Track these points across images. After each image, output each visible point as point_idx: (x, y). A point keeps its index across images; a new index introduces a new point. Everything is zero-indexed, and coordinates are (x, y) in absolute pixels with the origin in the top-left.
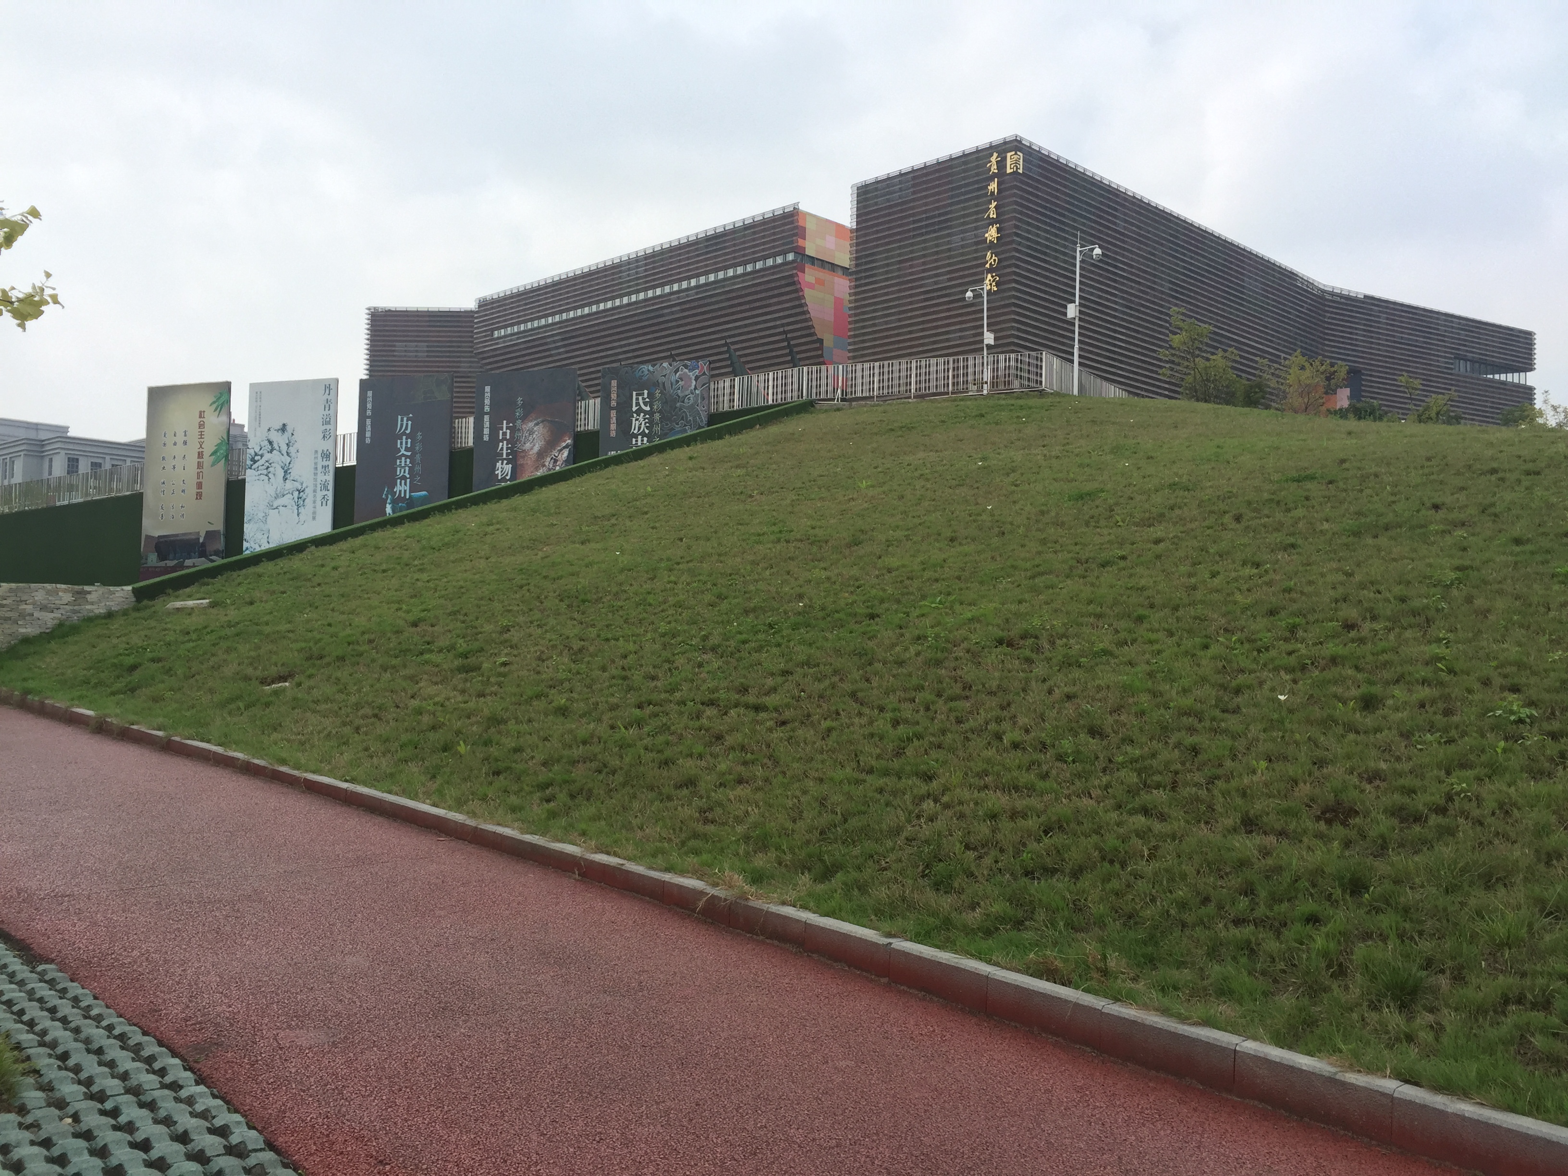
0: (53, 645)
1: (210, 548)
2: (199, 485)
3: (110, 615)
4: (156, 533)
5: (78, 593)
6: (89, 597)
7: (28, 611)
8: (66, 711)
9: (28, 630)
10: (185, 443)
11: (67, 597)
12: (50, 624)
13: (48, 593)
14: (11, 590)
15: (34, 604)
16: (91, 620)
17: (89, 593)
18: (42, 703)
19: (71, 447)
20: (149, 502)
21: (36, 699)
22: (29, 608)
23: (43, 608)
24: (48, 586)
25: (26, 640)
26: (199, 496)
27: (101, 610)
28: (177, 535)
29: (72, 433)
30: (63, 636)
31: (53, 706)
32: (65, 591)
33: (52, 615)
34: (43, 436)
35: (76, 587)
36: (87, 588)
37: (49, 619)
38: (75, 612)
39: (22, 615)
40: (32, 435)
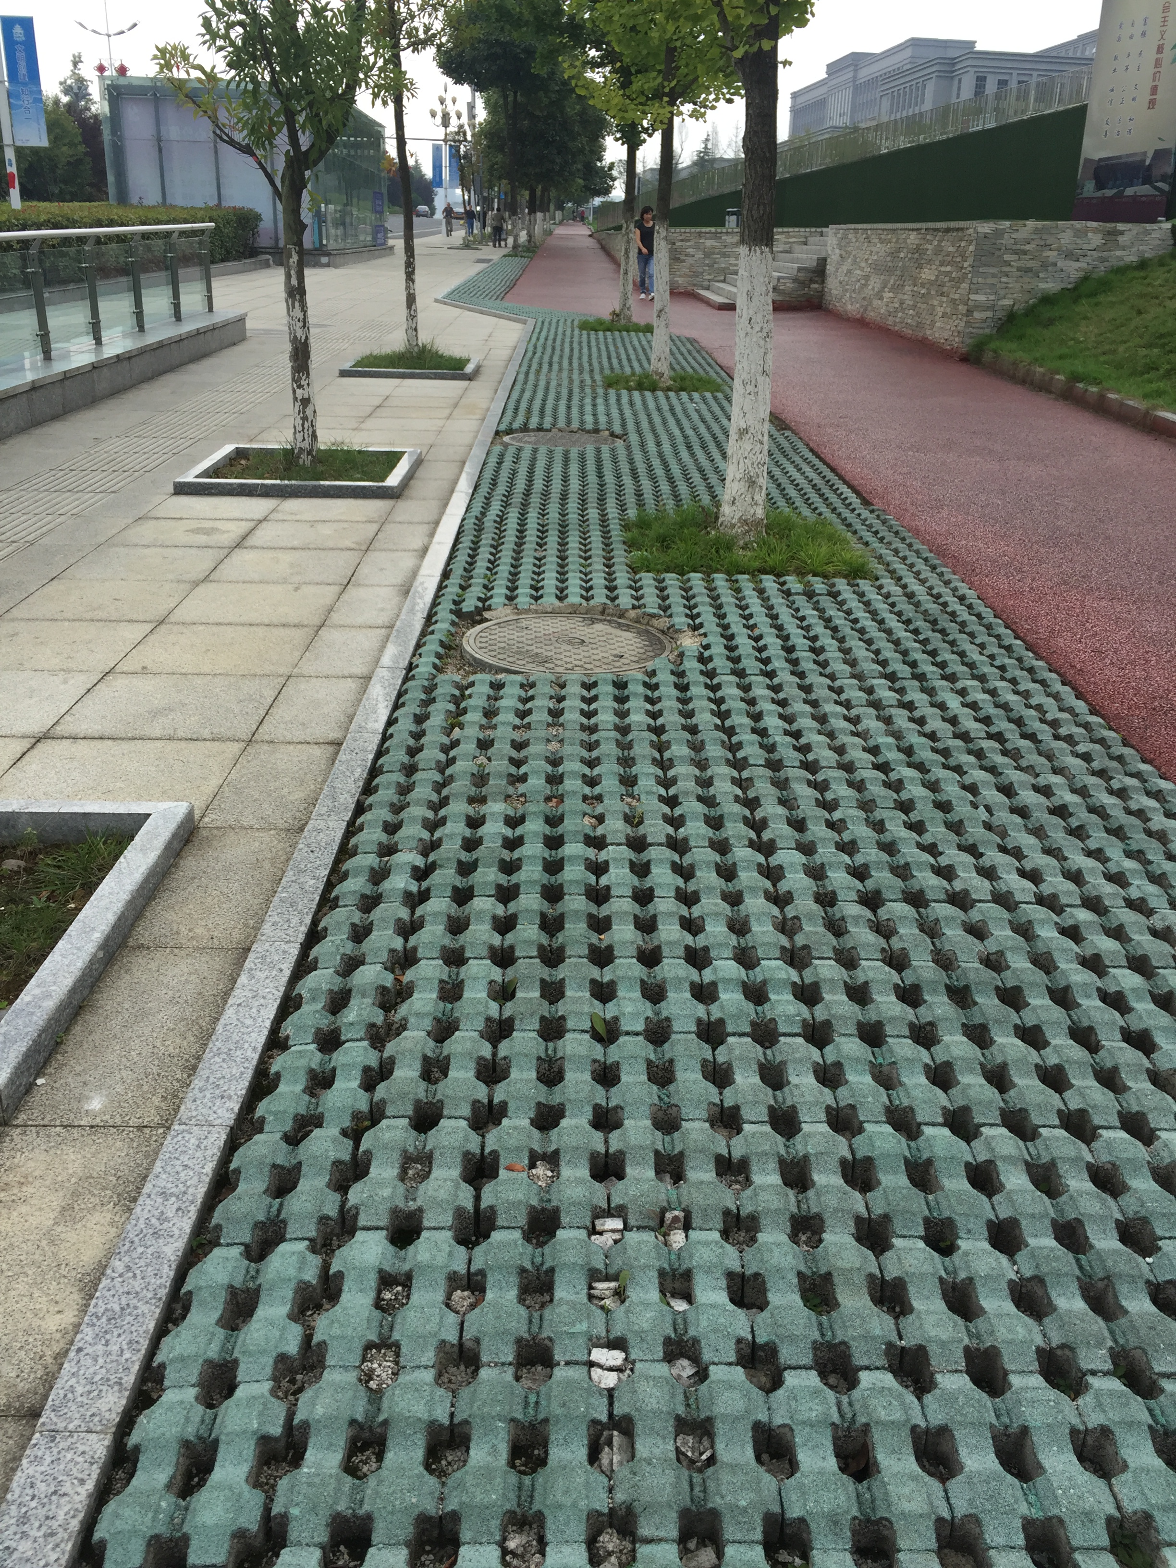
0: (1084, 307)
1: (1156, 172)
2: (1154, 90)
3: (1143, 265)
4: (1096, 157)
5: (1109, 233)
6: (1120, 239)
7: (1051, 260)
8: (1147, 413)
9: (1049, 285)
10: (1144, 34)
11: (1096, 240)
12: (1075, 275)
13: (1078, 233)
14: (1036, 231)
15: (1058, 250)
16: (1121, 271)
17: (1122, 233)
18: (1102, 397)
19: (980, 63)
20: (1093, 116)
21: (1094, 389)
22: (1052, 255)
23: (1069, 255)
24: (1078, 224)
25: (1047, 300)
26: (1152, 104)
27: (1131, 257)
28: (1120, 157)
29: (979, 47)
30: (1093, 294)
31: (1122, 404)
32: (1095, 231)
33: (1077, 265)
34: (952, 53)
35: (1109, 226)
36: (1120, 226)
37: (1073, 270)
38: (1103, 260)
39: (1045, 266)
40: (940, 53)
